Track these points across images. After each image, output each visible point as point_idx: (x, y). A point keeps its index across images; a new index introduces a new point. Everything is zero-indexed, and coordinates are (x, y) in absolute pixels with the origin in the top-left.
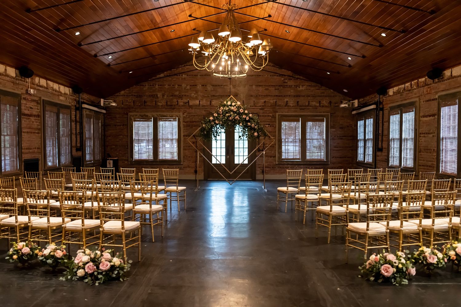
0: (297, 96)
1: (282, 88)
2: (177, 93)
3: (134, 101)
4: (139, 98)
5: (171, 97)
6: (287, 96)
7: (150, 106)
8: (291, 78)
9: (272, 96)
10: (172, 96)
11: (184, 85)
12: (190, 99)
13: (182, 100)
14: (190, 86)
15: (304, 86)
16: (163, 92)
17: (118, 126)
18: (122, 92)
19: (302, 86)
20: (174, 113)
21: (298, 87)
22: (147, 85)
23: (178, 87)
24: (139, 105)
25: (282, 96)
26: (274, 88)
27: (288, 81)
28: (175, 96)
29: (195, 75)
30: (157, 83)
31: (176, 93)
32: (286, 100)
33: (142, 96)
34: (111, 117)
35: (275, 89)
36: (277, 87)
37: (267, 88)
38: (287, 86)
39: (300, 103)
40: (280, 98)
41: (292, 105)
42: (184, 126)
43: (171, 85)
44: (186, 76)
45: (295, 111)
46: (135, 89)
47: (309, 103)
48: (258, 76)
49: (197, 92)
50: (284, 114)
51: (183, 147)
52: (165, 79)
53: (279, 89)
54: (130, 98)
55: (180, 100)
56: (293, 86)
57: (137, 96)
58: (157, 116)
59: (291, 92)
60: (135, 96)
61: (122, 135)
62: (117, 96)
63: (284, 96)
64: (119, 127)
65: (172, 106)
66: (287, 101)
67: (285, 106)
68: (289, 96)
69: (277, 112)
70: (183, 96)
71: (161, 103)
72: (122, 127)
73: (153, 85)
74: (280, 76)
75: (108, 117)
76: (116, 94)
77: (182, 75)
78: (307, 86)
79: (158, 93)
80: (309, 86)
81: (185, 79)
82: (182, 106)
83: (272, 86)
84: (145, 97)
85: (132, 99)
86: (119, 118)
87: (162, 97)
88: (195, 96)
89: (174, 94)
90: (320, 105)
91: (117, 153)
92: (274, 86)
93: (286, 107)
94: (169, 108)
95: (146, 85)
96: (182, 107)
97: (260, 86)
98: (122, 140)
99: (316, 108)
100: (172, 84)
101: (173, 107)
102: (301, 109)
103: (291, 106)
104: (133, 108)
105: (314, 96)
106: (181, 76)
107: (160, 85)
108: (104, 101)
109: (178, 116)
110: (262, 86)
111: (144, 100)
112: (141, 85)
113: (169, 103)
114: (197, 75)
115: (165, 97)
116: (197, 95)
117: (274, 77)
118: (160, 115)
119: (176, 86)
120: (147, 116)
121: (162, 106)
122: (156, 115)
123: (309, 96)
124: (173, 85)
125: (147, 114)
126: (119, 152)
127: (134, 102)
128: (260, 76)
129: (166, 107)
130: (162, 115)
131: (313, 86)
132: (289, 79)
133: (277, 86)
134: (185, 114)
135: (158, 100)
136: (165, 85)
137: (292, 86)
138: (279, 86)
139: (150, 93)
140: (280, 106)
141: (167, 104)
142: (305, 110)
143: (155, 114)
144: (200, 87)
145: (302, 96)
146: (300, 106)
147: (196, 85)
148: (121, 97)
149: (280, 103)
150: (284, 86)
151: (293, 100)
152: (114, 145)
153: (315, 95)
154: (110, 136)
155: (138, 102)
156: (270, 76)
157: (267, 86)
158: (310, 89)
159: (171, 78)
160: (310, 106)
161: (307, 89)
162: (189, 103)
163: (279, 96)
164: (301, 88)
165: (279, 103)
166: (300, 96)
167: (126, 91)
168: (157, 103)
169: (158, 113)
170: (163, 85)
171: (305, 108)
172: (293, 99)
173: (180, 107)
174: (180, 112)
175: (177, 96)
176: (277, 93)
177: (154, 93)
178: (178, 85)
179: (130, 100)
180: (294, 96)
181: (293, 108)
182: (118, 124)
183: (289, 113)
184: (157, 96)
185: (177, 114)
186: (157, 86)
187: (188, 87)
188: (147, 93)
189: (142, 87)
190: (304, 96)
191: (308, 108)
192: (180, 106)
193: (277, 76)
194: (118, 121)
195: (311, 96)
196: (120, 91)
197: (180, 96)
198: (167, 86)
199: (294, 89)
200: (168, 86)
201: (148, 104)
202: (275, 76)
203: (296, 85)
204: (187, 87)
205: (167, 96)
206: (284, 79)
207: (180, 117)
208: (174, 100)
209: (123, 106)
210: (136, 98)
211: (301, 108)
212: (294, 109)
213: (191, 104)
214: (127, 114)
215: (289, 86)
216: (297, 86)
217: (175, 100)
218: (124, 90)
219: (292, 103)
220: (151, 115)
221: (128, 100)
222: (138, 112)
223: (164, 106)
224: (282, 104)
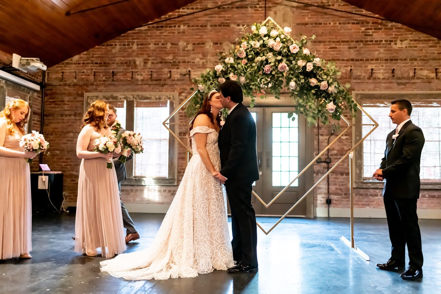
0: (391, 60)
1: (362, 45)
2: (170, 58)
3: (94, 72)
4: (104, 68)
5: (159, 65)
6: (372, 60)
7: (122, 80)
8: (380, 26)
9: (343, 60)
10: (161, 62)
11: (182, 44)
12: (192, 68)
13: (179, 71)
14: (194, 44)
15: (406, 40)
16: (146, 57)
17: (66, 116)
18: (76, 58)
19: (401, 41)
20: (163, 93)
21: (392, 43)
22: (117, 43)
23: (171, 47)
24: (104, 78)
25: (361, 60)
26: (347, 46)
27: (373, 32)
28: (166, 62)
29: (202, 26)
30: (135, 41)
31: (167, 58)
32: (370, 67)
33: (108, 63)
34: (54, 100)
35: (350, 48)
36: (353, 44)
37: (333, 45)
38: (372, 41)
39: (398, 73)
40: (358, 63)
41: (381, 76)
42: (181, 116)
43: (160, 44)
44: (186, 27)
45: (387, 88)
46: (98, 51)
47: (415, 73)
48: (316, 24)
49: (204, 55)
50: (366, 92)
51: (179, 154)
52: (149, 34)
53: (356, 47)
54: (89, 67)
55: (175, 70)
56: (384, 42)
57: (101, 63)
58: (134, 97)
59: (380, 52)
60: (96, 63)
61: (72, 132)
62: (67, 63)
63: (367, 60)
64: (68, 118)
65: (161, 80)
66: (372, 69)
67: (369, 78)
68: (377, 60)
69: (354, 90)
70: (179, 62)
71: (141, 75)
72: (72, 117)
73: (128, 45)
74: (358, 23)
75: (51, 100)
76: (66, 61)
77: (179, 26)
78: (411, 41)
79: (137, 59)
80: (415, 40)
81: (184, 32)
82: (178, 80)
83: (343, 42)
84: (115, 66)
85: (92, 69)
86: (68, 101)
87: (144, 66)
88: (201, 62)
89: (164, 59)
90: (436, 75)
91: (63, 164)
92: (348, 42)
93: (371, 81)
94: (155, 84)
95: (116, 45)
96: (178, 83)
97: (320, 42)
98: (72, 140)
99: (430, 82)
100: (161, 42)
101: (162, 82)
102: (399, 84)
103: (379, 79)
104: (92, 84)
105: (425, 60)
106: (177, 28)
107: (141, 45)
108: (21, 59)
109: (170, 98)
110: (324, 42)
111: (111, 71)
112: (108, 45)
113: (155, 75)
114: (206, 26)
115: (149, 65)
116: (204, 61)
117: (347, 25)
118: (138, 96)
119: (169, 45)
120: (116, 98)
121: (143, 80)
122: (131, 97)
123: (415, 60)
124: (163, 44)
125: (115, 94)
126: (67, 162)
127: (94, 75)
128: (320, 24)
129: (151, 83)
130: (142, 96)
131: (421, 41)
132: (375, 29)
133: (352, 41)
134: (183, 94)
135: (136, 70)
136: (149, 44)
137: (381, 41)
138: (357, 42)
139: (123, 59)
140: (359, 79)
141: (151, 78)
142: (407, 85)
143: (130, 95)
144: (210, 46)
145: (401, 60)
146: (399, 78)
147: (203, 44)
148: (73, 65)
149: (359, 74)
150: (366, 41)
151: (384, 67)
152: (58, 150)
153: (426, 56)
154: (51, 135)
155: (101, 75)
156: (340, 24)
157: (333, 42)
158: (416, 47)
159: (159, 32)
160: (418, 78)
161: (411, 47)
162: (190, 75)
163: (357, 60)
164: (399, 45)
165: (357, 72)
166: (397, 60)
167: (82, 55)
168: (134, 76)
169: (136, 93)
170: (146, 44)
171: (407, 81)
172: (384, 65)
173: (174, 83)
174: (174, 91)
175: (171, 63)
176: (353, 54)
177: (130, 59)
178: (172, 44)
179: (89, 71)
180: (386, 60)
181: (384, 81)
182: (67, 113)
183: (377, 90)
184: (135, 63)
185: (168, 94)
186: (135, 47)
187: (190, 47)
188: (117, 59)
189: (109, 48)
190: (405, 60)
191: (412, 81)
192: (174, 80)
193: (353, 23)
194: (66, 107)
195: (419, 59)
196: (72, 56)
197: (174, 62)
198: (152, 46)
199: (386, 47)
200: (155, 46)
201: (118, 76)
202: (349, 23)
203: (389, 39)
204: (187, 47)
205: (152, 63)
206: (366, 29)
207: (174, 99)
208: (163, 70)
209: (75, 81)
210: (99, 68)
211: (400, 81)
212: (387, 85)
213: (193, 76)
214: (82, 95)
215: (376, 41)
216: (391, 41)
217: (166, 70)
218: (79, 53)
219: (383, 73)
220: (123, 96)
221: (85, 71)
222: (101, 92)
223: (147, 80)
224: (364, 74)
